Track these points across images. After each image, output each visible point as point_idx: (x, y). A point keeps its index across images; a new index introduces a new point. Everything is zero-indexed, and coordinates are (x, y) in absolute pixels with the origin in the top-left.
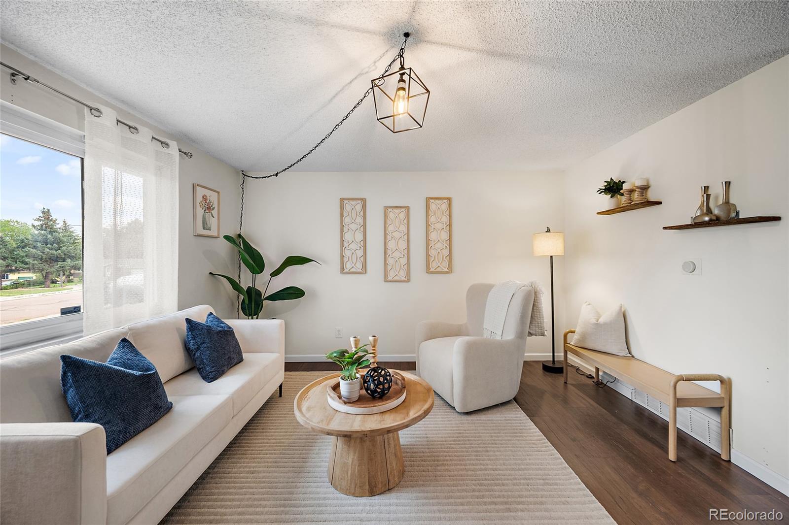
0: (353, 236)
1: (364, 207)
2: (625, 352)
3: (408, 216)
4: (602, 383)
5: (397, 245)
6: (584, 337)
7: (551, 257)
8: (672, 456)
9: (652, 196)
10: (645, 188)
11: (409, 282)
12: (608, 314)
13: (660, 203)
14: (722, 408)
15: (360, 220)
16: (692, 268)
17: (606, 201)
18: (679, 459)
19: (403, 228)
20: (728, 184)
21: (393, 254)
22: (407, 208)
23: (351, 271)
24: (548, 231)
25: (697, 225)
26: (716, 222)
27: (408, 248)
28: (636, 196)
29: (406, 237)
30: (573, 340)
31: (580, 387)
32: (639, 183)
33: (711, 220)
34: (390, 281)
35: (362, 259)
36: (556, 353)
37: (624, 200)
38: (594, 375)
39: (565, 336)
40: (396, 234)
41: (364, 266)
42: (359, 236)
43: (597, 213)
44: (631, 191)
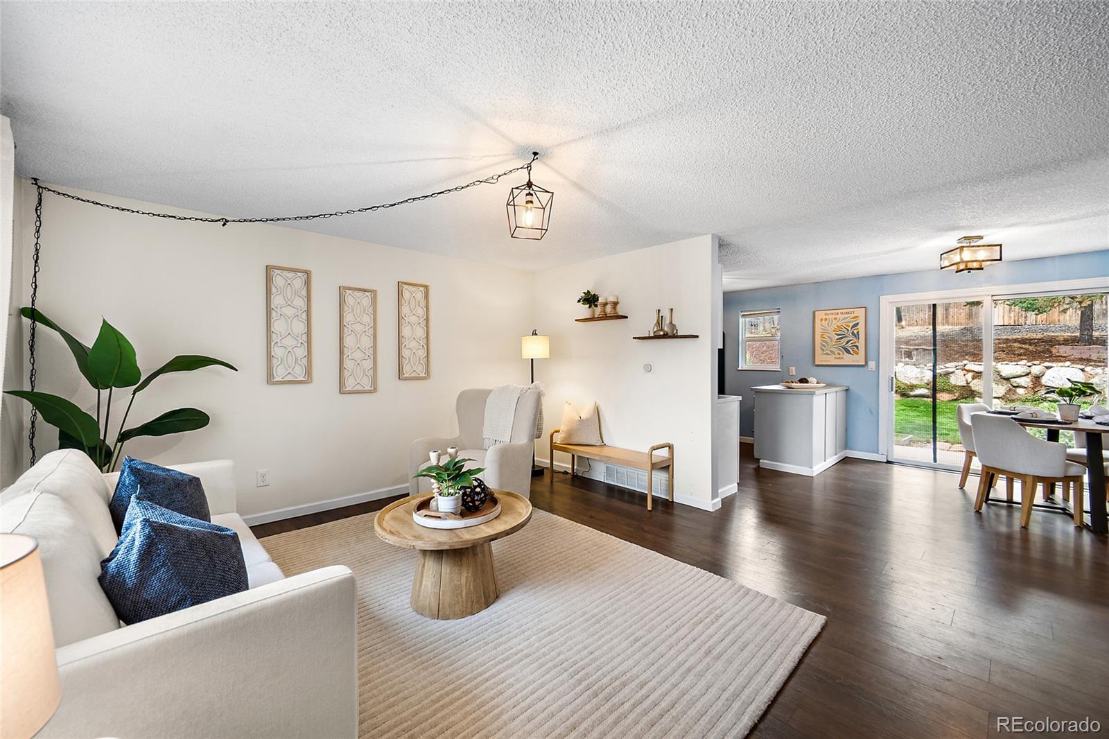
0: (288, 326)
1: (308, 283)
2: (599, 443)
3: (374, 301)
4: (577, 475)
5: (357, 343)
6: (570, 434)
7: (532, 360)
8: (649, 508)
9: (621, 312)
10: (615, 304)
11: (375, 392)
12: (586, 412)
13: (626, 317)
14: (669, 466)
15: (300, 303)
16: (648, 368)
17: (584, 310)
18: (653, 508)
19: (367, 319)
20: (672, 310)
21: (353, 354)
22: (374, 292)
23: (285, 379)
24: (535, 334)
25: (656, 337)
26: (666, 336)
27: (375, 347)
28: (609, 309)
29: (371, 331)
30: (558, 439)
31: (562, 481)
32: (611, 299)
33: (664, 334)
34: (350, 393)
35: (305, 361)
36: (538, 457)
37: (598, 311)
38: (570, 471)
39: (552, 436)
40: (358, 328)
41: (308, 372)
42: (299, 327)
43: (576, 320)
44: (605, 304)
